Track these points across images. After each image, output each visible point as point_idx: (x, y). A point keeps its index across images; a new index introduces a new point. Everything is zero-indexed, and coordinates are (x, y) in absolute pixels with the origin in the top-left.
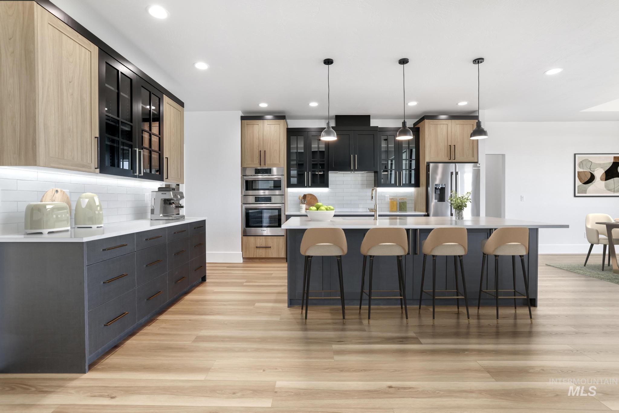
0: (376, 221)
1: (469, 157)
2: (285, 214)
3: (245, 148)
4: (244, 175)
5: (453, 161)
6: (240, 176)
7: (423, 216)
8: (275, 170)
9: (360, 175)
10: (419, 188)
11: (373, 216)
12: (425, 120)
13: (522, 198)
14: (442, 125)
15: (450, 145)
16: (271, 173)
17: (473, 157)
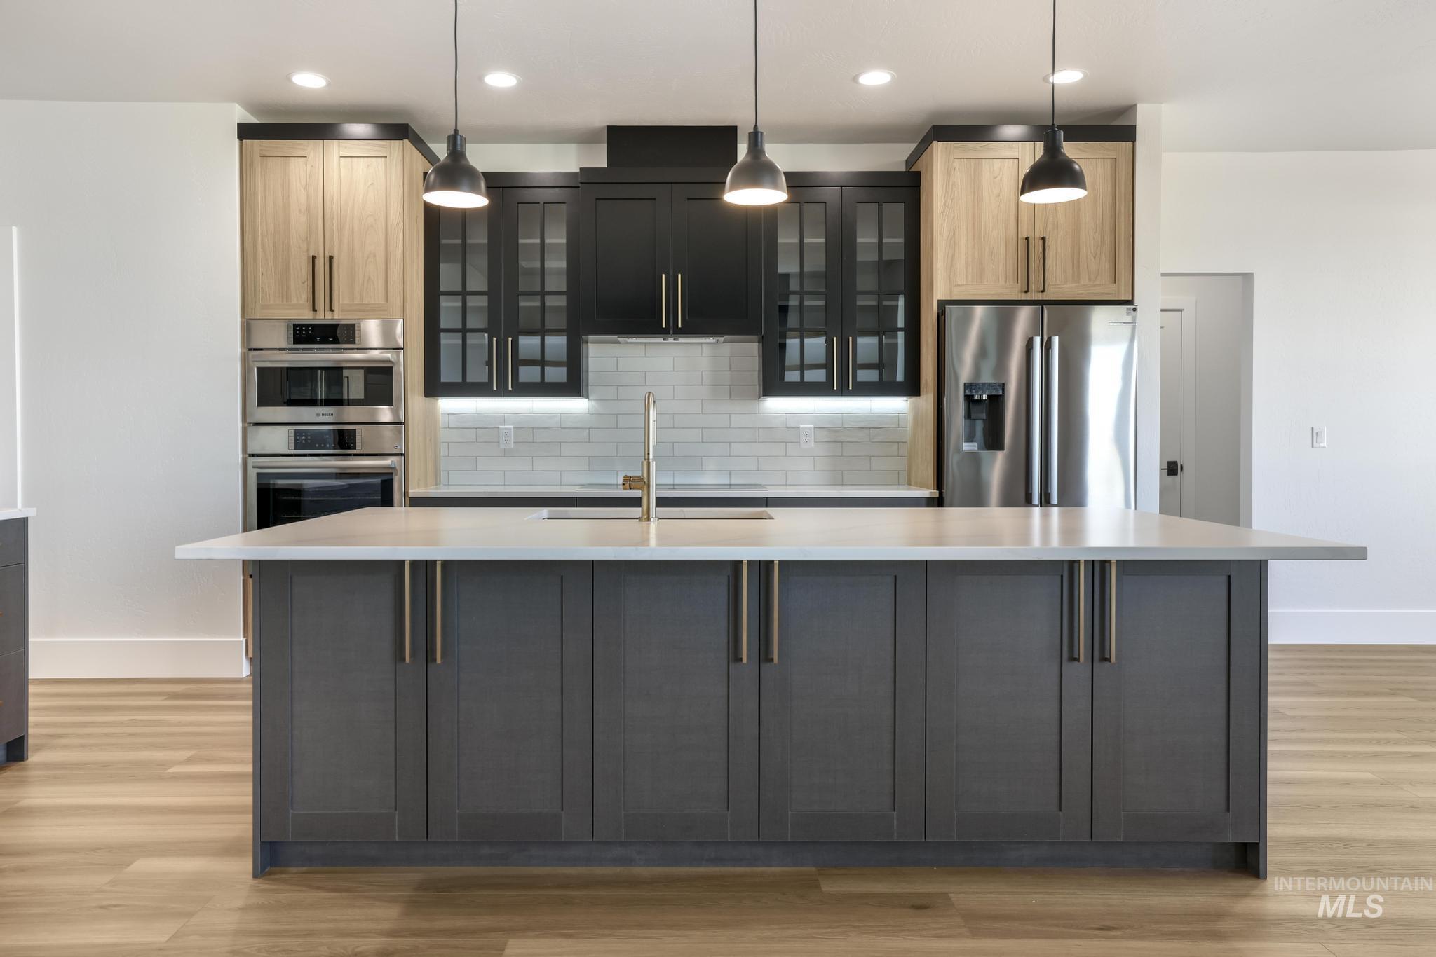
0: (648, 526)
1: (1098, 282)
2: (405, 494)
3: (255, 247)
4: (249, 348)
5: (1039, 297)
6: (239, 350)
7: (924, 502)
8: (372, 331)
9: (706, 350)
10: (918, 397)
11: (636, 502)
12: (935, 142)
13: (1314, 434)
14: (997, 163)
15: (1027, 239)
16: (354, 342)
17: (1115, 283)
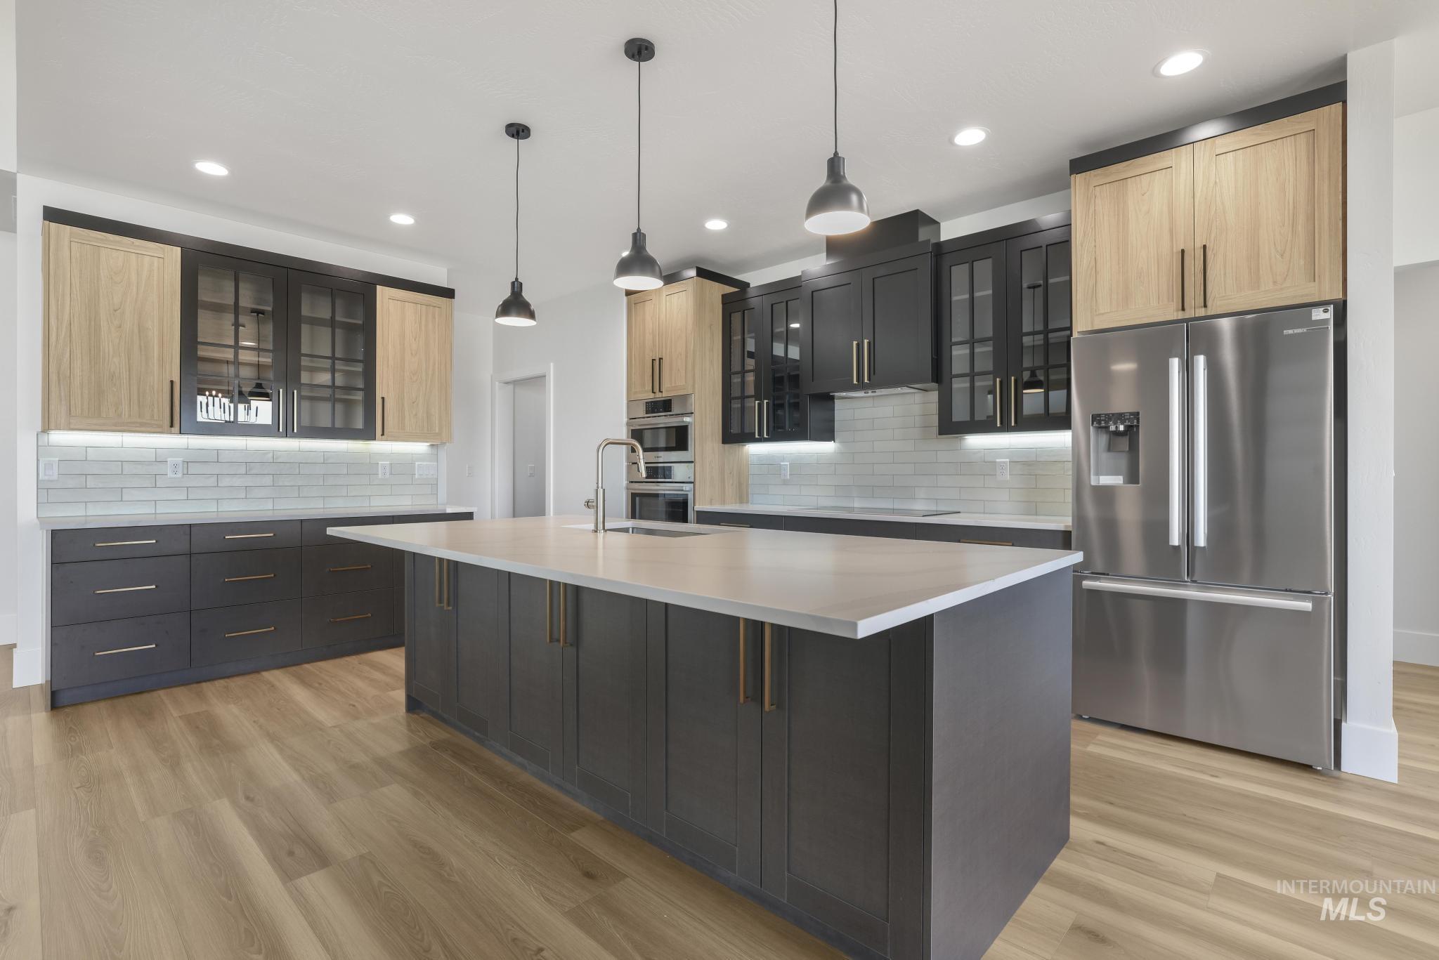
1: (1287, 284)
2: (693, 508)
4: (631, 418)
5: (1201, 313)
12: (1073, 176)
14: (1146, 179)
15: (1183, 252)
16: (671, 411)
17: (1315, 281)
